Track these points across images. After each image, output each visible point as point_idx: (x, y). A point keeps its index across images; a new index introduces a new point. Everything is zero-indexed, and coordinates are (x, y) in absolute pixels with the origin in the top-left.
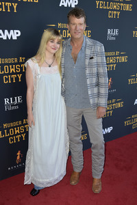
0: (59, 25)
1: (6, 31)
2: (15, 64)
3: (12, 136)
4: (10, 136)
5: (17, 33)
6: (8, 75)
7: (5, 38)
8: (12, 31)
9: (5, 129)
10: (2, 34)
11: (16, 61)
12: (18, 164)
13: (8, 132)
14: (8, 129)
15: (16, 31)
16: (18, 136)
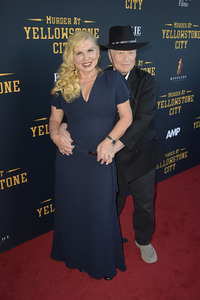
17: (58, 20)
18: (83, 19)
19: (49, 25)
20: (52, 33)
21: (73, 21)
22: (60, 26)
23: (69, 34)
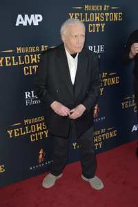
0: (86, 7)
1: (26, 16)
2: (37, 53)
3: (34, 133)
4: (32, 133)
5: (39, 18)
6: (28, 65)
7: (25, 24)
8: (32, 16)
9: (27, 125)
10: (22, 19)
11: (38, 50)
12: (41, 164)
13: (29, 129)
14: (29, 126)
15: (37, 16)
16: (41, 133)
17: (93, 8)
18: (111, 6)
19: (87, 12)
20: (89, 17)
21: (103, 8)
22: (94, 12)
23: (100, 18)
